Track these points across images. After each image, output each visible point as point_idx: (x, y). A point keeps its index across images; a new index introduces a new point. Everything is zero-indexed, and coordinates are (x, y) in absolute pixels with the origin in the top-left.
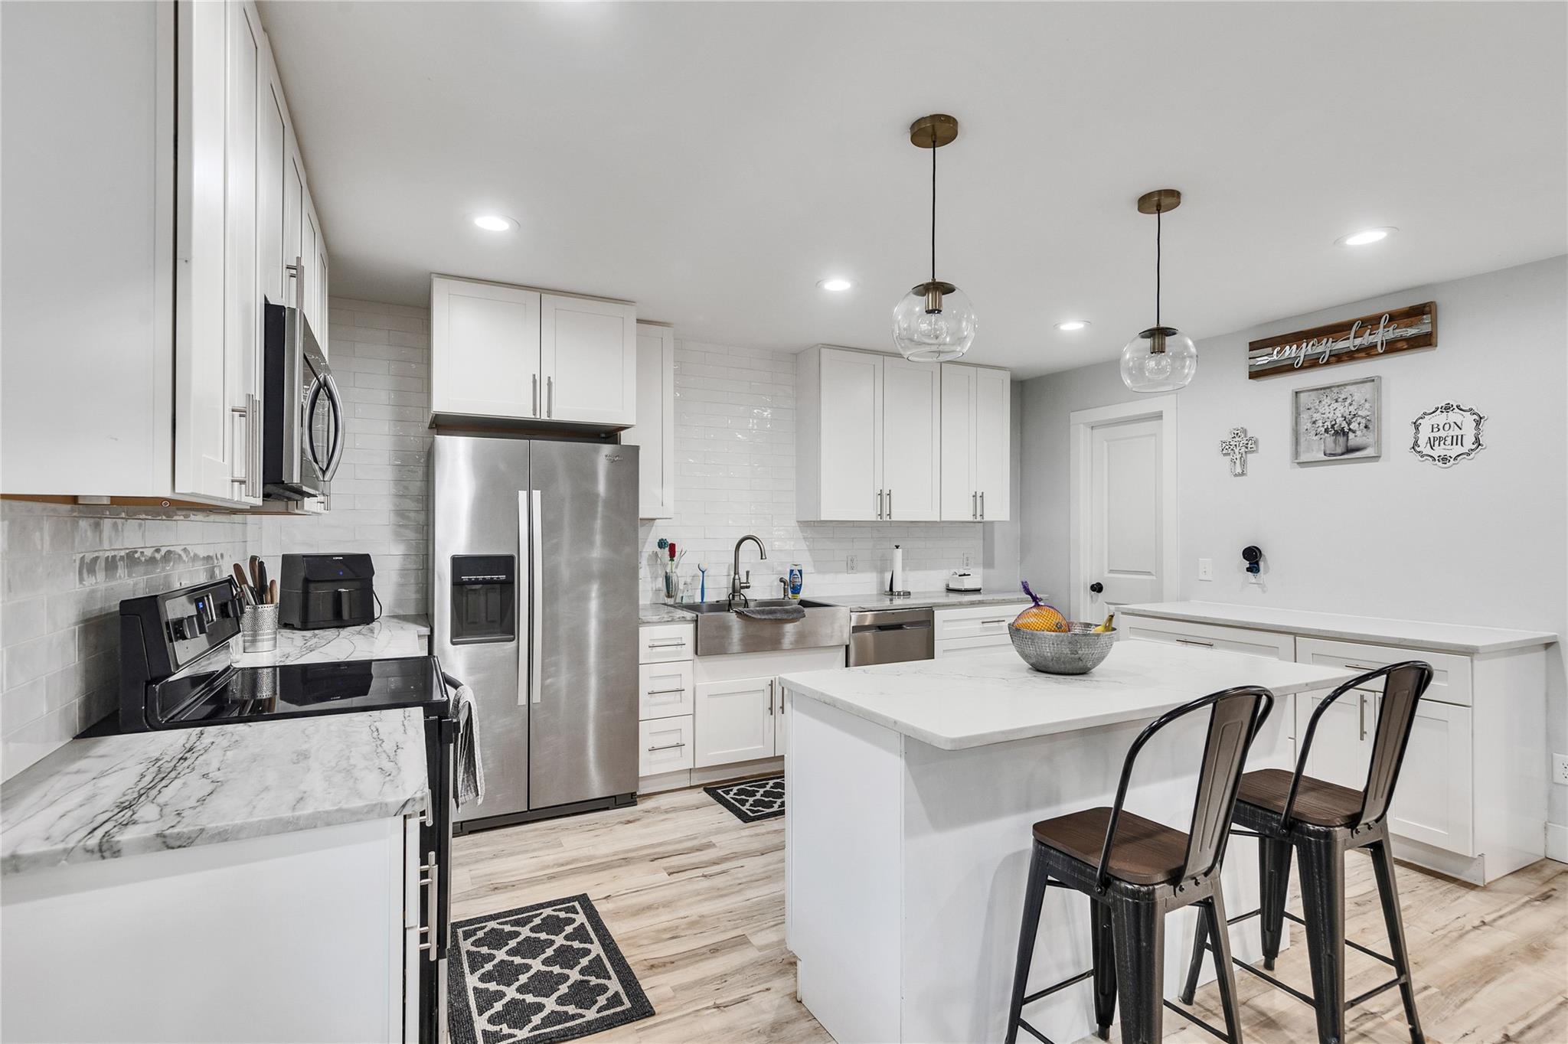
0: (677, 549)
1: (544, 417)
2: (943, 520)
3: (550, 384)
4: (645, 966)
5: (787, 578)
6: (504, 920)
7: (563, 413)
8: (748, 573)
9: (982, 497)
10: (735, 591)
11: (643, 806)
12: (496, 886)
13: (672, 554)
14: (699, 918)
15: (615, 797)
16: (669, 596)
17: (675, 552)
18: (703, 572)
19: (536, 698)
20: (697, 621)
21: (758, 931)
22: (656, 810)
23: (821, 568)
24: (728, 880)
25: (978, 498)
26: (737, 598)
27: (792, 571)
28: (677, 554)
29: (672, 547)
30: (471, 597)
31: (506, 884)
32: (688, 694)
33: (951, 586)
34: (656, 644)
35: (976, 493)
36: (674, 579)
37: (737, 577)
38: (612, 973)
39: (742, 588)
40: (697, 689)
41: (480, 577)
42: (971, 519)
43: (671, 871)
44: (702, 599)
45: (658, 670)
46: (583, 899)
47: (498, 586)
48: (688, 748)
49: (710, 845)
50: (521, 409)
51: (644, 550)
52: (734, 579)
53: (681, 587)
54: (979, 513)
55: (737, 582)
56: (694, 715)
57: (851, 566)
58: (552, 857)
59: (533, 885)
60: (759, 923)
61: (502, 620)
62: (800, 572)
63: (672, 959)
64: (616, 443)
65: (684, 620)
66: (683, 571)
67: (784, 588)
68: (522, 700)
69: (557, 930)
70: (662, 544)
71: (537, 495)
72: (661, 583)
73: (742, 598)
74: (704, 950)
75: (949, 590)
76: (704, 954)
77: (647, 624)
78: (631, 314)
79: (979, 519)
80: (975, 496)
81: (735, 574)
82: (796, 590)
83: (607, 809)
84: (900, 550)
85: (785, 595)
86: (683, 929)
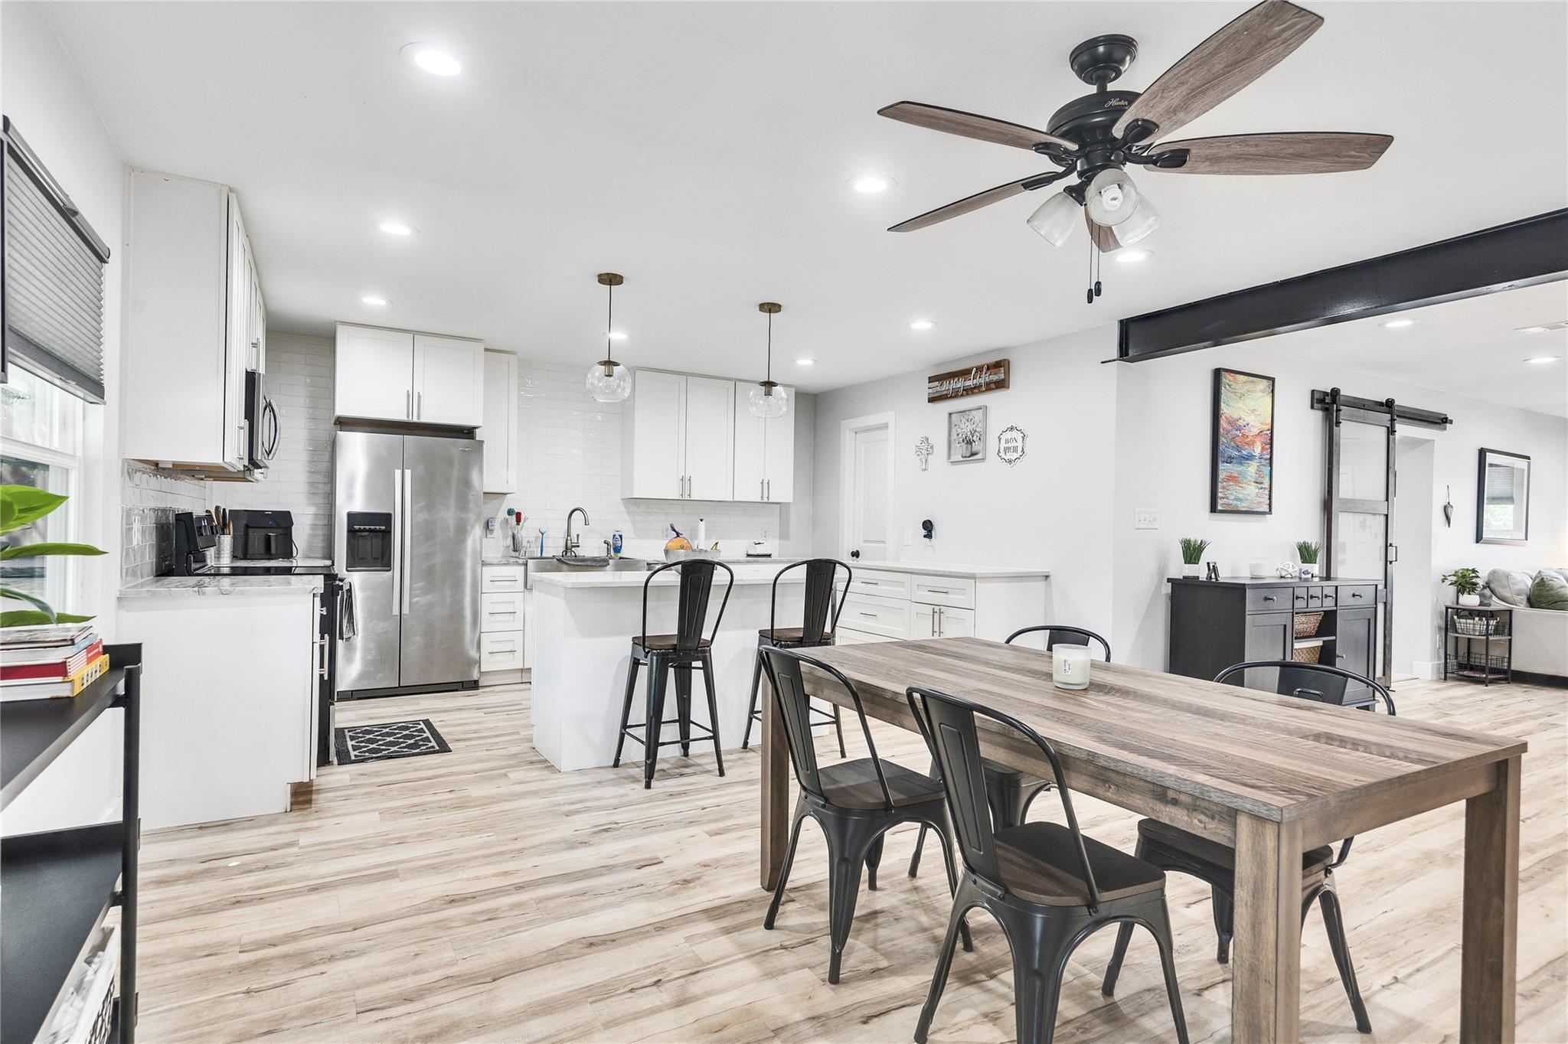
0: (523, 517)
1: (415, 420)
2: (735, 499)
3: (419, 397)
4: (454, 739)
5: (611, 541)
6: (371, 727)
7: (427, 418)
8: (578, 536)
9: (768, 483)
10: (567, 549)
11: (481, 690)
12: (370, 717)
13: (518, 520)
14: (493, 727)
15: (462, 682)
16: (515, 550)
17: (520, 519)
18: (543, 534)
19: (406, 610)
20: (526, 564)
22: (493, 691)
23: (639, 533)
24: (519, 716)
25: (764, 484)
26: (569, 554)
27: (614, 536)
28: (522, 520)
29: (518, 515)
30: (362, 540)
31: (379, 716)
32: (519, 615)
33: (750, 553)
34: (496, 579)
36: (518, 536)
37: (569, 538)
38: (433, 741)
39: (572, 547)
40: (526, 612)
41: (368, 527)
42: (760, 500)
44: (541, 554)
45: (496, 597)
46: (426, 721)
47: (379, 534)
48: (519, 653)
50: (399, 415)
51: (498, 517)
52: (567, 540)
53: (525, 544)
54: (766, 495)
55: (569, 542)
56: (524, 631)
58: (410, 707)
59: (397, 716)
61: (382, 558)
62: (621, 536)
63: (472, 738)
64: (473, 439)
65: (517, 564)
66: (527, 533)
67: (608, 548)
68: (395, 611)
69: (405, 730)
70: (510, 512)
71: (408, 473)
72: (510, 542)
73: (573, 554)
75: (748, 555)
77: (490, 566)
78: (479, 347)
79: (766, 500)
80: (762, 482)
81: (568, 536)
82: (617, 550)
83: (457, 690)
84: (703, 522)
85: (608, 554)
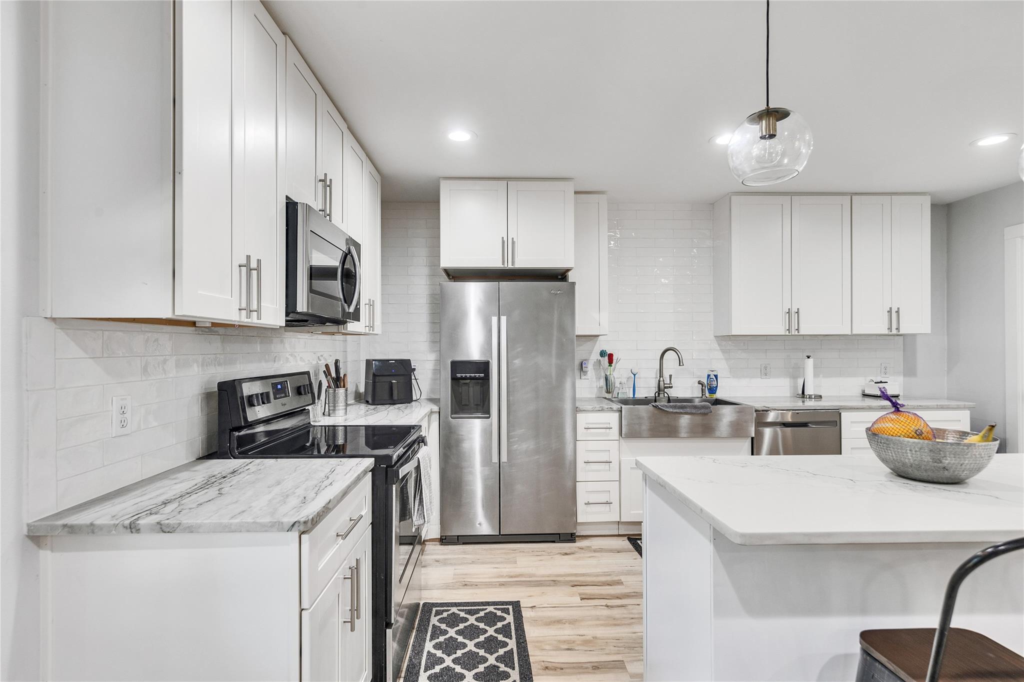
0: (615, 358)
1: (510, 266)
2: (854, 333)
3: (513, 243)
4: (542, 666)
5: (705, 381)
6: (462, 608)
7: (523, 262)
8: (671, 376)
9: (898, 312)
10: (660, 390)
11: (580, 544)
12: (467, 583)
13: (611, 361)
14: (592, 639)
15: (559, 534)
16: (608, 392)
17: (612, 360)
18: (635, 375)
19: (504, 458)
20: (621, 411)
21: (636, 661)
22: (588, 549)
23: (735, 373)
24: (624, 614)
25: (893, 314)
26: (662, 396)
27: (709, 376)
28: (614, 361)
29: (611, 357)
30: (465, 388)
31: (472, 583)
32: (615, 465)
33: (867, 392)
34: (590, 426)
35: (891, 308)
36: (611, 378)
37: (661, 379)
38: (516, 665)
39: (665, 388)
40: (622, 463)
41: (468, 375)
42: (886, 332)
43: (584, 597)
44: (634, 395)
45: (592, 445)
46: (516, 605)
47: (480, 381)
48: (616, 505)
49: (619, 583)
50: (494, 262)
51: (591, 358)
52: (659, 381)
53: (617, 385)
54: (894, 326)
55: (662, 383)
56: (620, 481)
57: (765, 372)
58: (507, 570)
59: (489, 588)
60: (638, 654)
61: (483, 405)
62: (716, 376)
63: (562, 666)
64: (566, 281)
65: (611, 410)
66: (619, 374)
67: (702, 389)
68: (495, 459)
69: (492, 624)
70: (603, 354)
71: (504, 319)
72: (602, 382)
73: (666, 395)
74: (588, 665)
75: (865, 395)
76: (587, 668)
77: (583, 412)
78: (570, 188)
79: (894, 332)
80: (890, 312)
81: (660, 377)
82: (713, 390)
83: (554, 542)
84: (811, 360)
85: (702, 395)
86: (578, 645)
